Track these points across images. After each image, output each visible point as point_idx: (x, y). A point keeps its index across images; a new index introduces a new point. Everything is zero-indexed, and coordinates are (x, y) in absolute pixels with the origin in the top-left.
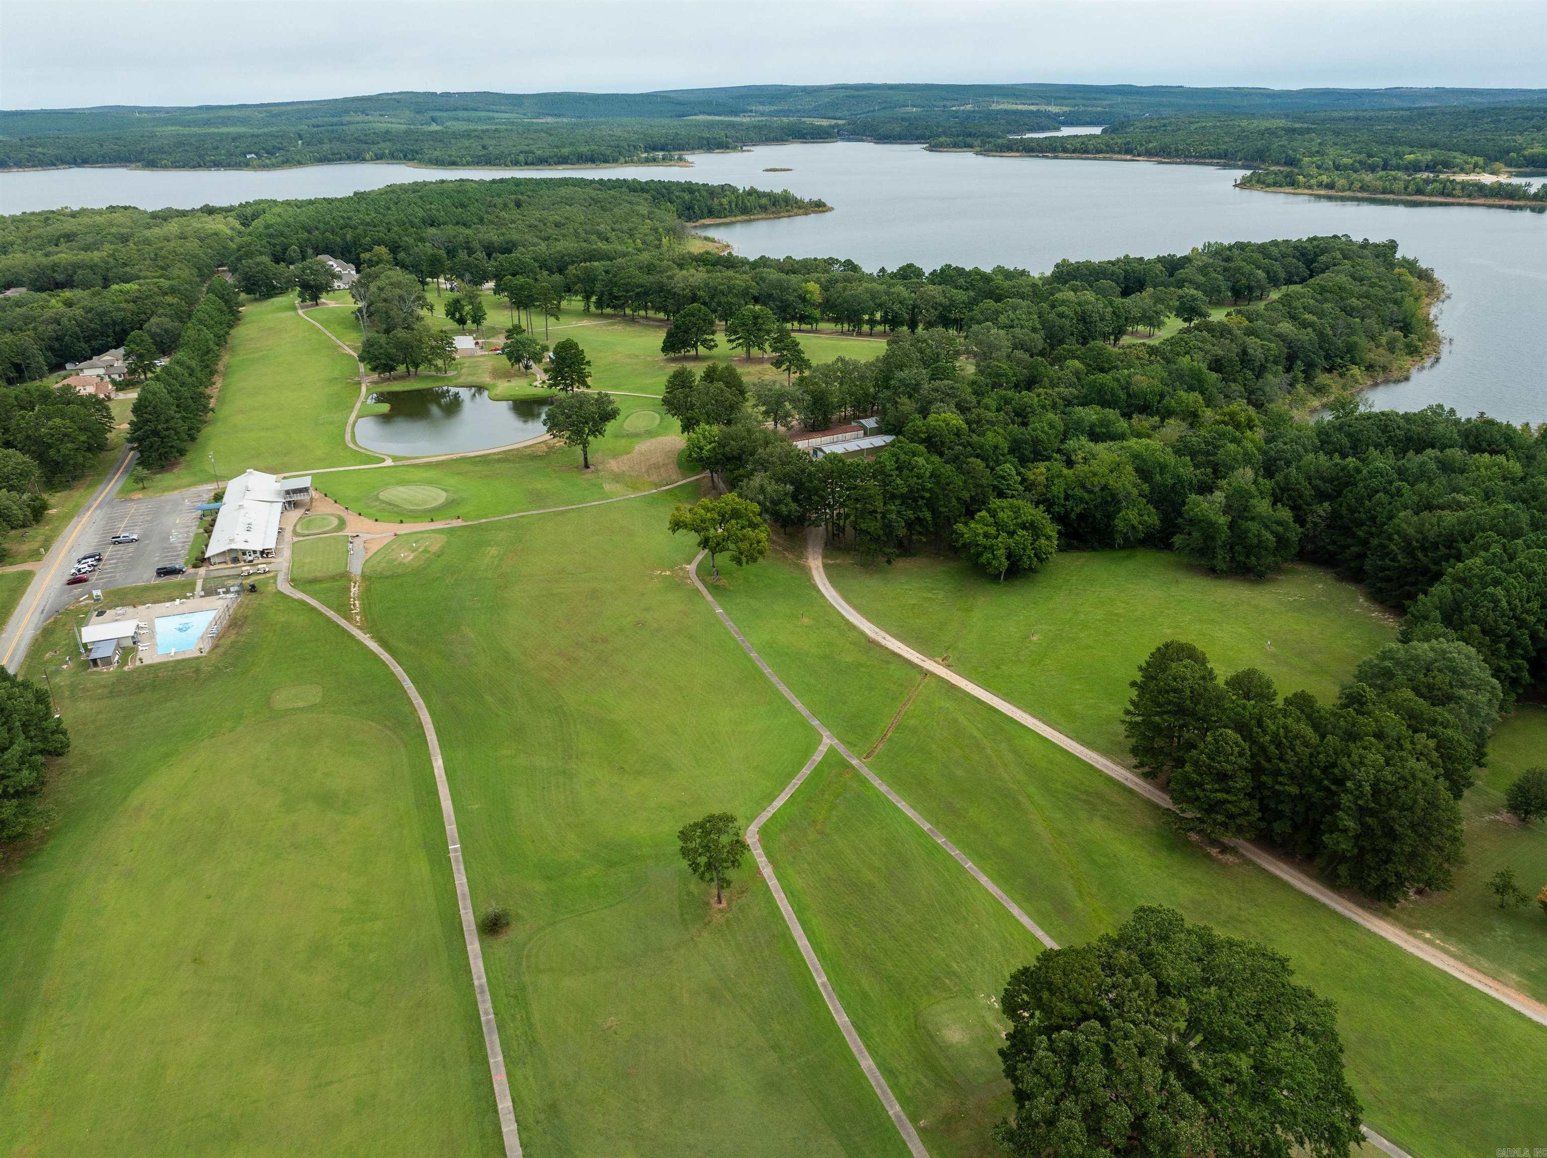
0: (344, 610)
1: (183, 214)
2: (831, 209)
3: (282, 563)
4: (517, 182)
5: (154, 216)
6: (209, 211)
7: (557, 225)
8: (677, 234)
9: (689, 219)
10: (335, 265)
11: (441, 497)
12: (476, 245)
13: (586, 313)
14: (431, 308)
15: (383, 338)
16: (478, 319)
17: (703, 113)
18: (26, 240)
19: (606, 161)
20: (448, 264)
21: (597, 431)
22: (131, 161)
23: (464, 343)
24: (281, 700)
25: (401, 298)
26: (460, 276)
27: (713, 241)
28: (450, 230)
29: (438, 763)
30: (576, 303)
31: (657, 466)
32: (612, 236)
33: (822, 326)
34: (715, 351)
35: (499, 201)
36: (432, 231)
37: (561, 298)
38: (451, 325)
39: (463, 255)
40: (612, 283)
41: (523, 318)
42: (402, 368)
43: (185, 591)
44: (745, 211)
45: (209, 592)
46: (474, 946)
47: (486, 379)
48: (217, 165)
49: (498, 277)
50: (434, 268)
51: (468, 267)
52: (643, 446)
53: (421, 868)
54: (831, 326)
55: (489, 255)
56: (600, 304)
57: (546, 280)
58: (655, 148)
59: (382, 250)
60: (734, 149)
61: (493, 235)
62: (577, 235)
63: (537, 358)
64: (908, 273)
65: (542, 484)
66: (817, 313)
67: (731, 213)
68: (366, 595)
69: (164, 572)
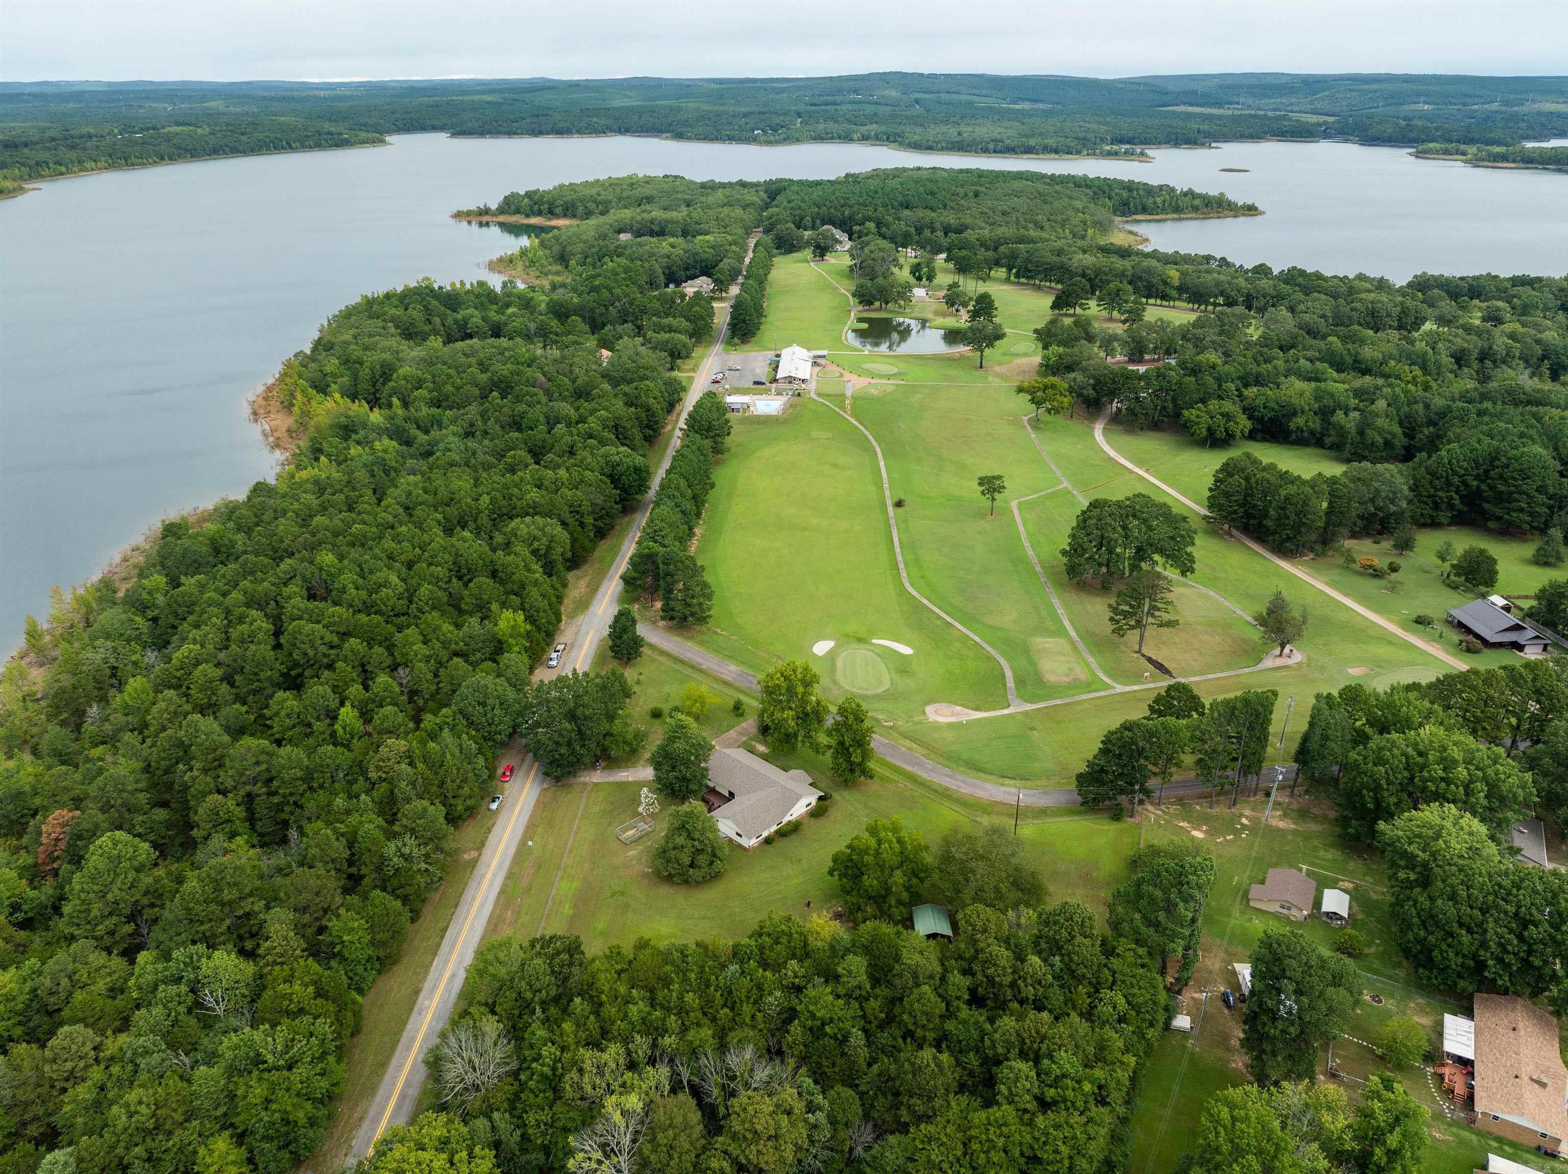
0: (843, 409)
1: (723, 186)
2: (1263, 213)
3: (812, 386)
4: (981, 174)
5: (704, 186)
6: (743, 184)
7: (1004, 213)
8: (1103, 227)
9: (1123, 214)
10: (838, 234)
11: (895, 370)
12: (937, 225)
13: (1007, 280)
14: (901, 268)
15: (869, 284)
16: (930, 278)
17: (1185, 103)
18: (620, 199)
19: (1069, 153)
20: (916, 238)
21: (990, 345)
22: (662, 132)
23: (919, 292)
24: (814, 434)
25: (883, 259)
26: (923, 247)
27: (1136, 234)
28: (920, 213)
29: (882, 464)
30: (1001, 272)
31: (1024, 372)
32: (1047, 225)
33: (1178, 303)
34: (1088, 312)
35: (961, 191)
36: (907, 212)
37: (990, 269)
38: (912, 280)
39: (927, 232)
40: (1028, 260)
41: (961, 279)
42: (877, 304)
43: (767, 391)
44: (1177, 209)
45: (779, 393)
46: (890, 509)
47: (930, 316)
48: (731, 139)
49: (949, 250)
50: (904, 241)
51: (929, 241)
52: (1018, 361)
53: (872, 488)
54: (1185, 305)
55: (946, 234)
56: (1018, 276)
57: (982, 254)
58: (1121, 141)
59: (871, 225)
60: (1202, 145)
61: (951, 219)
62: (1018, 222)
63: (965, 305)
64: (1262, 270)
65: (951, 372)
66: (1174, 293)
67: (1164, 211)
68: (853, 405)
69: (757, 383)
